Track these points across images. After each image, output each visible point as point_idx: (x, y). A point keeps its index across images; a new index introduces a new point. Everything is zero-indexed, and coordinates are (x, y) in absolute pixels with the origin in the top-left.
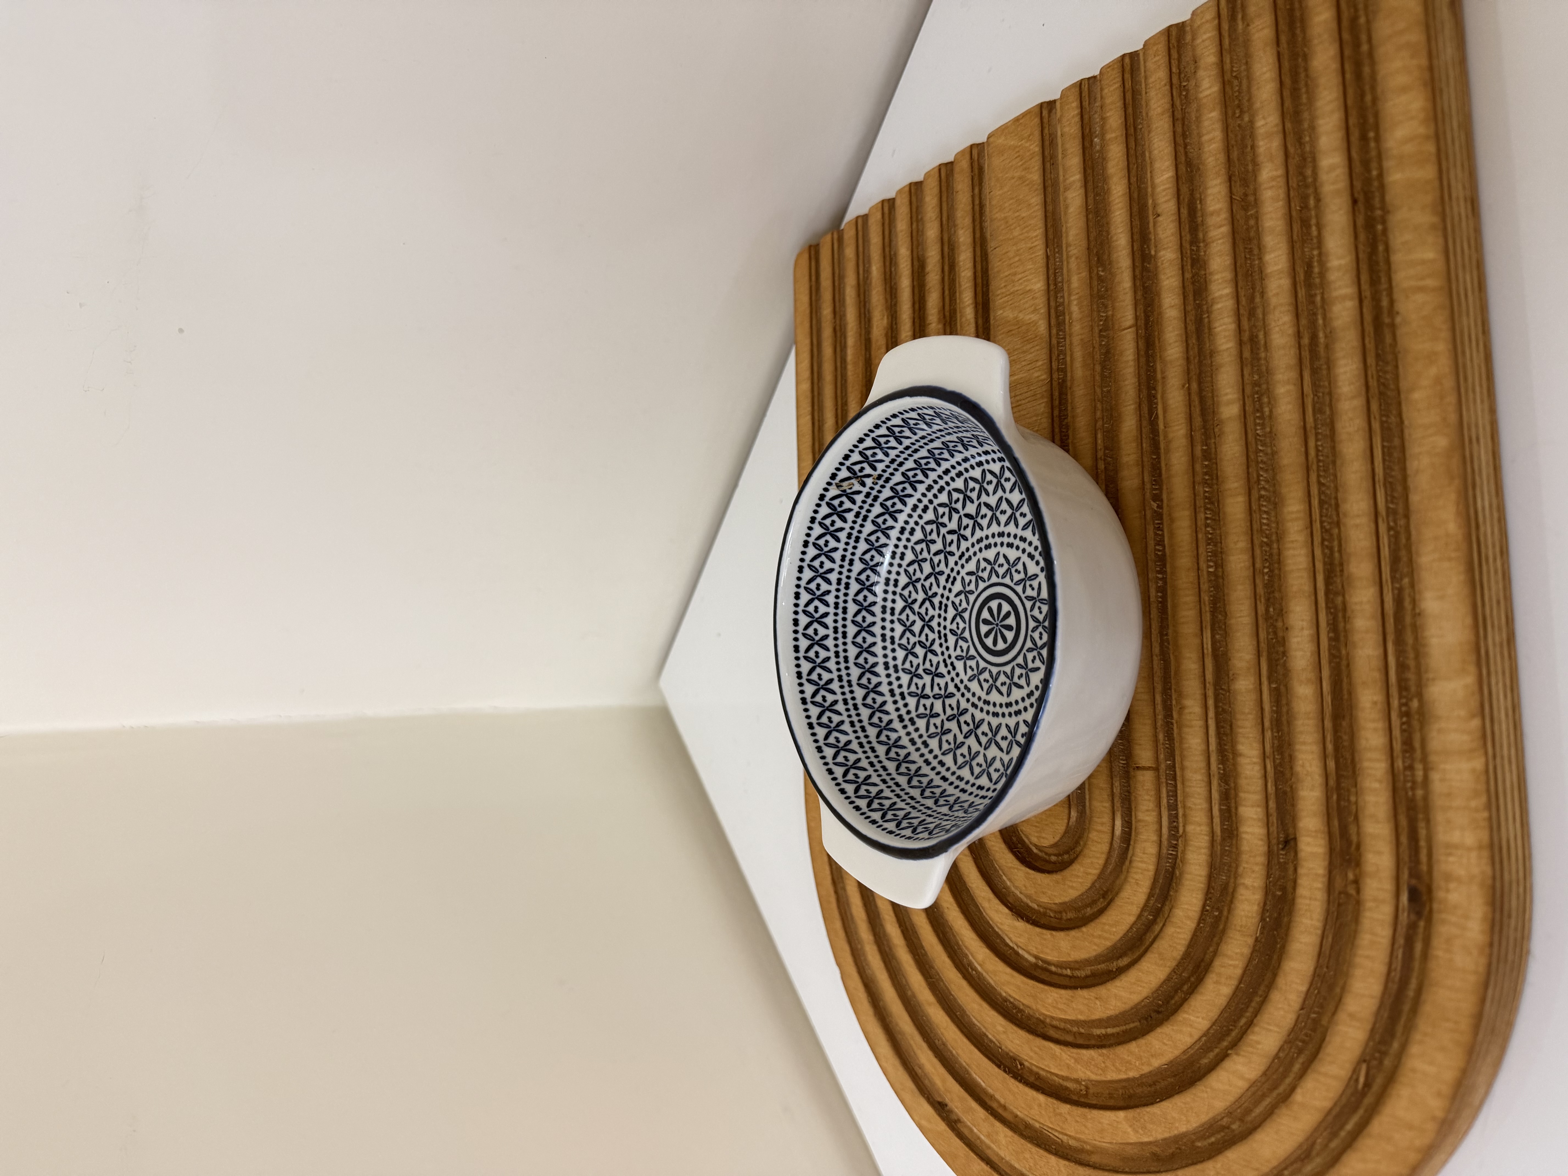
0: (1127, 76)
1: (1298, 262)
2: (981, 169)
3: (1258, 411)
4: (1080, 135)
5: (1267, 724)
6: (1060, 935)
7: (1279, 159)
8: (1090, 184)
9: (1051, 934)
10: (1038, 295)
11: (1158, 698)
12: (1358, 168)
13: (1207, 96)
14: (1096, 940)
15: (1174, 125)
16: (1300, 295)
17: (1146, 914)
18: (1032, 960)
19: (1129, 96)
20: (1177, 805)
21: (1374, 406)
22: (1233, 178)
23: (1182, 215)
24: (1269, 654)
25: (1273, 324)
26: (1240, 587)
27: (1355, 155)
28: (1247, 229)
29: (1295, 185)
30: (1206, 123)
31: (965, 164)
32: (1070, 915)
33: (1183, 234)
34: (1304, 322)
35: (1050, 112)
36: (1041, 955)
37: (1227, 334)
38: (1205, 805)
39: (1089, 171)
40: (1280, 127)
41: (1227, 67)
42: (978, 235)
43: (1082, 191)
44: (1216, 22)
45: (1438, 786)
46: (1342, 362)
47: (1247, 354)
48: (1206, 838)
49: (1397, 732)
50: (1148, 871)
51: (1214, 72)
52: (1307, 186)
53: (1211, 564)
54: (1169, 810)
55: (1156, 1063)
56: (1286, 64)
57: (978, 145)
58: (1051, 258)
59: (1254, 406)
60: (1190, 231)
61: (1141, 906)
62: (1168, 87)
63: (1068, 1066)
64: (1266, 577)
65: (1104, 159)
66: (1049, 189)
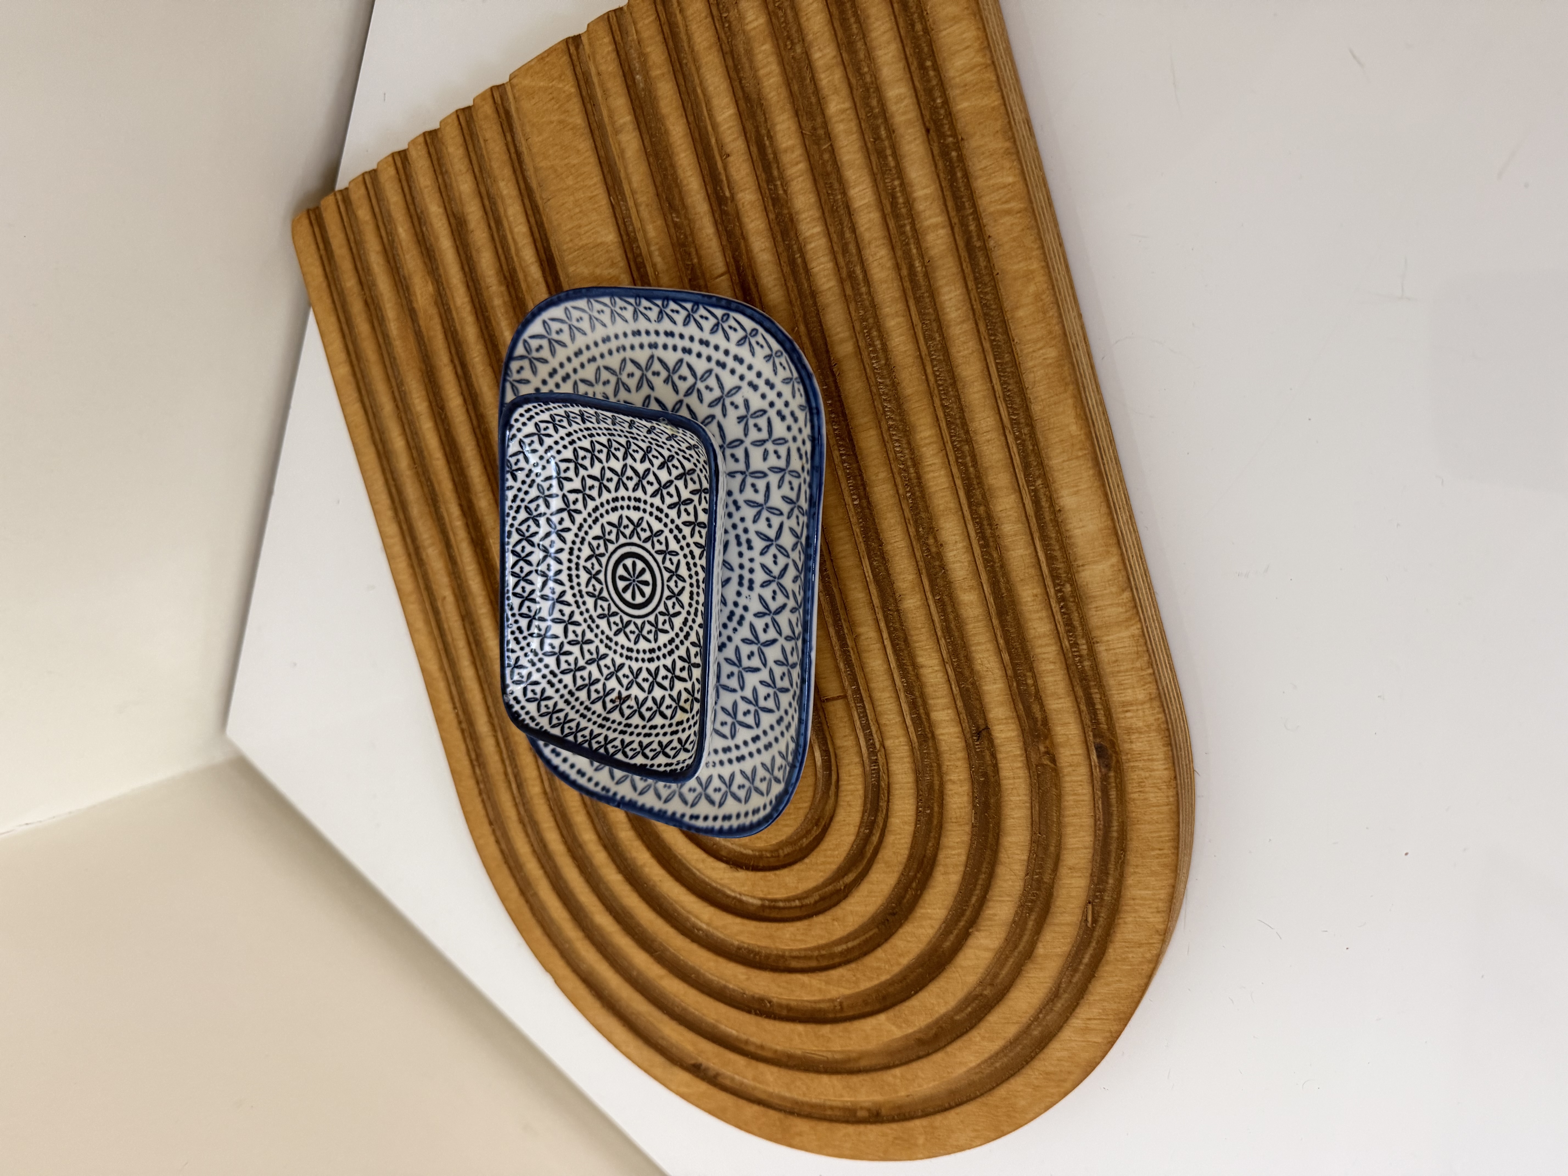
2: (509, 114)
3: (870, 345)
4: (620, 72)
6: (784, 872)
7: (844, 91)
8: (642, 125)
9: (774, 874)
10: (612, 248)
11: (832, 631)
12: (923, 97)
13: (754, 29)
15: (724, 60)
16: (891, 227)
17: (862, 829)
18: (758, 903)
19: (666, 28)
20: (869, 724)
21: (982, 327)
22: (799, 112)
23: (752, 153)
26: (889, 515)
27: (918, 84)
28: (825, 164)
29: (864, 117)
30: (760, 57)
31: (488, 109)
32: (788, 850)
33: (758, 173)
35: (577, 48)
36: (767, 897)
38: (898, 719)
39: (638, 111)
42: (522, 186)
47: (849, 291)
48: (906, 748)
49: (1058, 617)
50: (858, 790)
51: (757, 3)
53: (855, 497)
54: (863, 730)
57: (499, 87)
58: (616, 207)
59: (866, 341)
60: (764, 169)
61: (858, 824)
63: (821, 990)
64: (911, 501)
65: (653, 98)
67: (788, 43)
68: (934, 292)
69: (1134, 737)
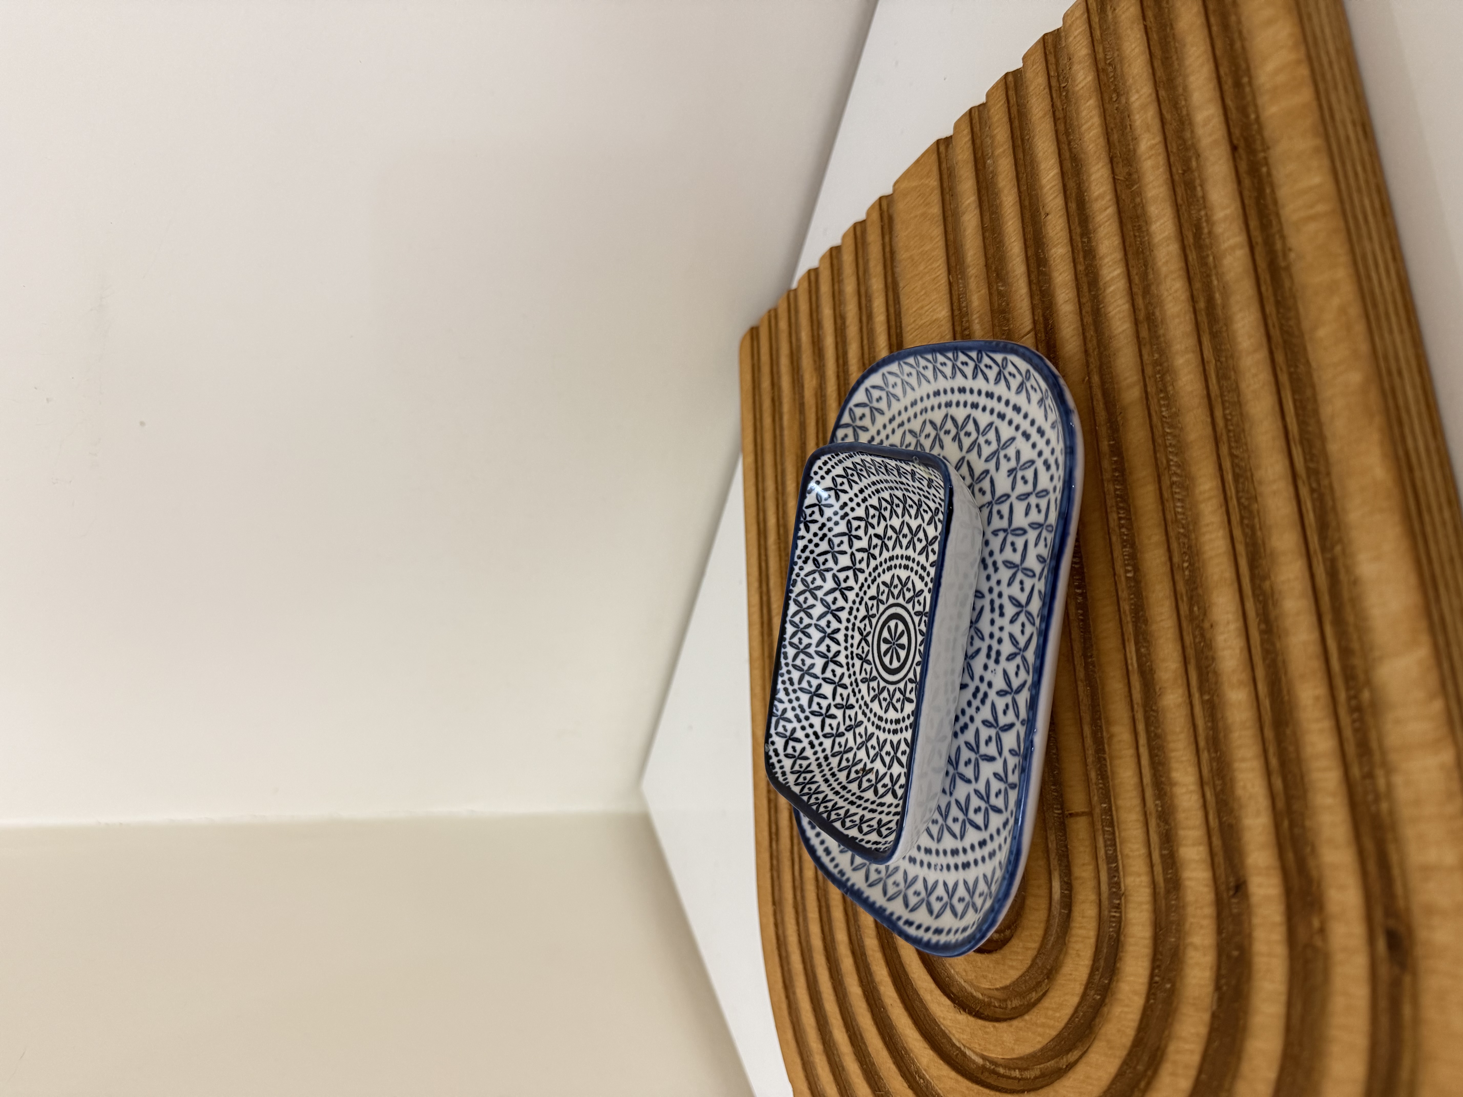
0: (1012, 93)
1: (1186, 226)
2: (891, 219)
4: (972, 157)
5: (1202, 743)
6: (1003, 1026)
7: (1156, 127)
8: (986, 203)
9: (994, 1027)
10: (943, 321)
11: (1087, 730)
12: (1234, 114)
13: (1083, 88)
14: (1040, 1030)
15: (1055, 125)
16: (1190, 258)
17: (1091, 993)
18: (980, 1061)
20: (1116, 856)
22: (1115, 159)
23: (1070, 210)
24: (1198, 659)
25: (1166, 293)
26: (1158, 587)
27: (1229, 102)
28: (1134, 207)
29: (1175, 151)
30: (1084, 113)
31: (875, 218)
32: (1016, 1003)
33: (1073, 227)
34: (1197, 285)
35: (946, 147)
36: (985, 1054)
38: (1143, 851)
39: (983, 192)
40: (1154, 95)
41: (1100, 56)
42: (890, 280)
43: (977, 211)
44: (1086, 15)
45: (1403, 793)
46: (1239, 316)
47: (1144, 333)
48: (1148, 891)
49: (1348, 733)
50: (1089, 938)
51: (1088, 62)
52: (1187, 149)
53: (1129, 568)
54: (1108, 863)
56: (1154, 36)
57: (887, 197)
58: (954, 285)
59: (1157, 388)
60: (1080, 223)
61: (1084, 982)
62: (1047, 90)
64: (1187, 573)
66: (950, 219)
67: (1114, 96)
68: (1228, 321)
69: (1437, 920)
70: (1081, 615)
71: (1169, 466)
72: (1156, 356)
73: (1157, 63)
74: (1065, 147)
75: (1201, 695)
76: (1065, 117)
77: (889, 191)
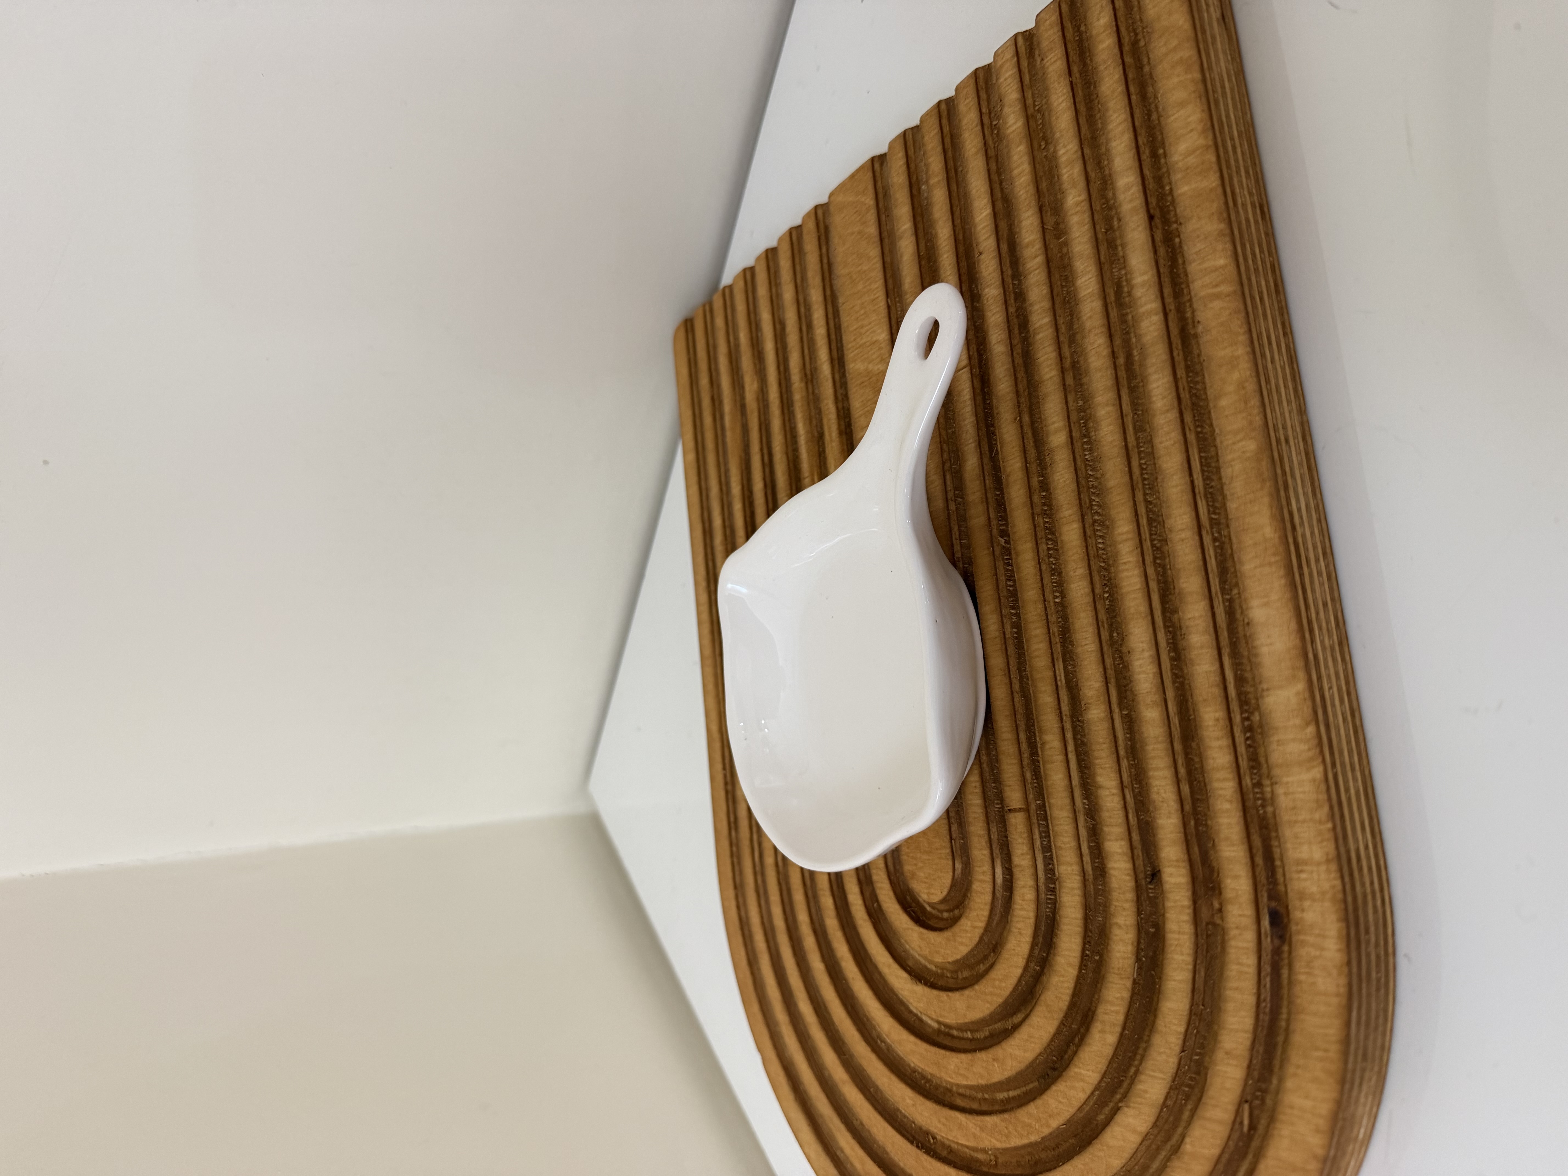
0: (945, 122)
1: (1108, 283)
2: (827, 229)
3: (1085, 436)
4: (907, 183)
5: (1122, 753)
6: (956, 995)
7: (1082, 184)
8: (920, 230)
9: (948, 996)
10: (882, 345)
11: (1023, 737)
12: (1151, 185)
13: (1013, 131)
14: (988, 998)
15: (988, 164)
16: (1112, 316)
17: (1032, 965)
18: (935, 1025)
19: (948, 140)
20: (1050, 846)
21: (1188, 418)
22: (1044, 208)
23: (1001, 251)
24: (1117, 680)
25: (1090, 348)
26: (1082, 615)
27: (1147, 172)
28: (1061, 257)
29: (1098, 208)
30: (1015, 158)
31: (811, 225)
32: (966, 974)
33: (1004, 269)
34: (1118, 342)
35: (881, 165)
36: (941, 1019)
37: (1049, 362)
38: (1073, 844)
39: (919, 219)
40: (1080, 153)
41: (1030, 101)
42: (828, 292)
43: (913, 239)
44: (1016, 59)
45: (1283, 801)
46: (1154, 377)
47: (1070, 381)
48: (1078, 878)
49: (1242, 749)
50: (1029, 918)
51: (1018, 107)
53: (1057, 594)
54: (1044, 852)
55: (1055, 1124)
56: (1080, 93)
57: (822, 205)
58: (893, 308)
59: (1081, 433)
60: (1011, 265)
61: (1026, 956)
62: (979, 127)
63: (975, 1135)
64: (1107, 602)
65: (929, 205)
66: (886, 241)
67: (1043, 143)
68: (1144, 380)
69: (1307, 904)
70: (1016, 633)
71: (1091, 505)
72: (1081, 403)
73: (1082, 120)
74: (996, 186)
75: (1121, 710)
76: (997, 156)
77: (824, 199)
